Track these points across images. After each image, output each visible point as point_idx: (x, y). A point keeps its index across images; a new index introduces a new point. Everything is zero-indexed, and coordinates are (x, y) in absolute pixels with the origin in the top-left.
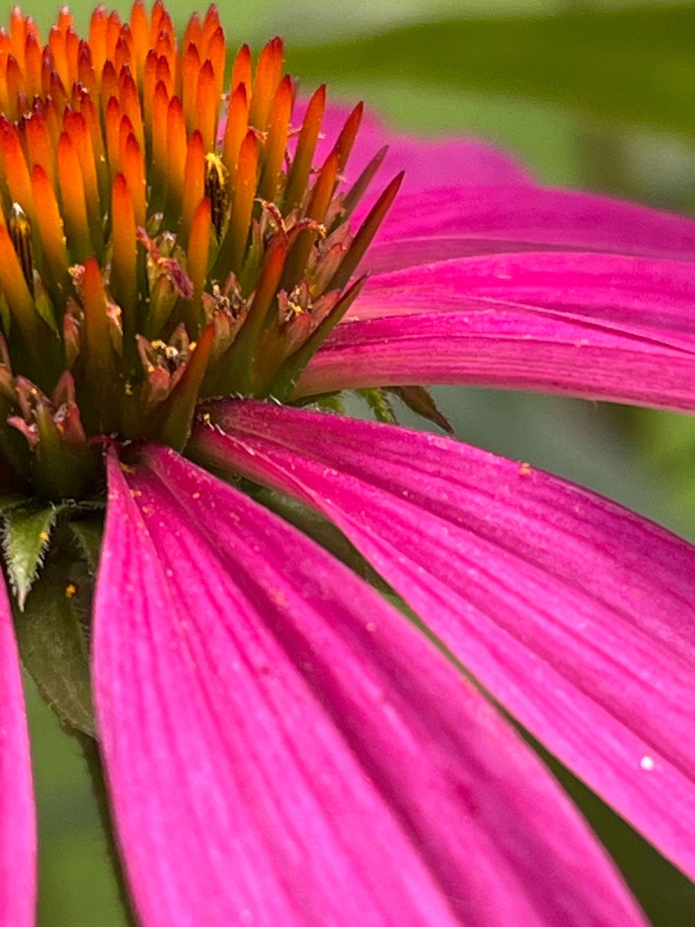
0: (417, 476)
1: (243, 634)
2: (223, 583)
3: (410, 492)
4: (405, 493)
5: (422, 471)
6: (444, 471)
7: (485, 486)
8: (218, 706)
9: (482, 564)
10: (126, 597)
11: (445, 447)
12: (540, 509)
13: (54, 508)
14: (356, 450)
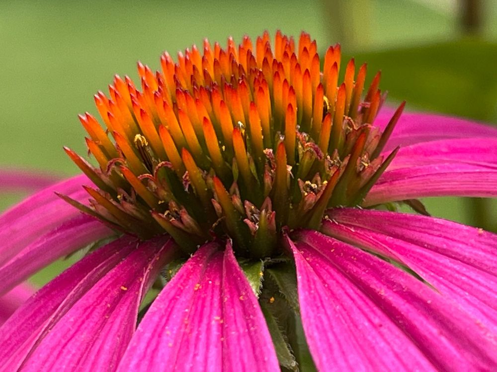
0: (431, 237)
1: (366, 310)
2: (352, 288)
3: (428, 244)
4: (426, 245)
5: (432, 235)
6: (443, 234)
7: (463, 240)
8: (361, 342)
9: (468, 274)
10: (312, 296)
11: (442, 223)
12: (489, 249)
13: (262, 261)
14: (401, 227)
